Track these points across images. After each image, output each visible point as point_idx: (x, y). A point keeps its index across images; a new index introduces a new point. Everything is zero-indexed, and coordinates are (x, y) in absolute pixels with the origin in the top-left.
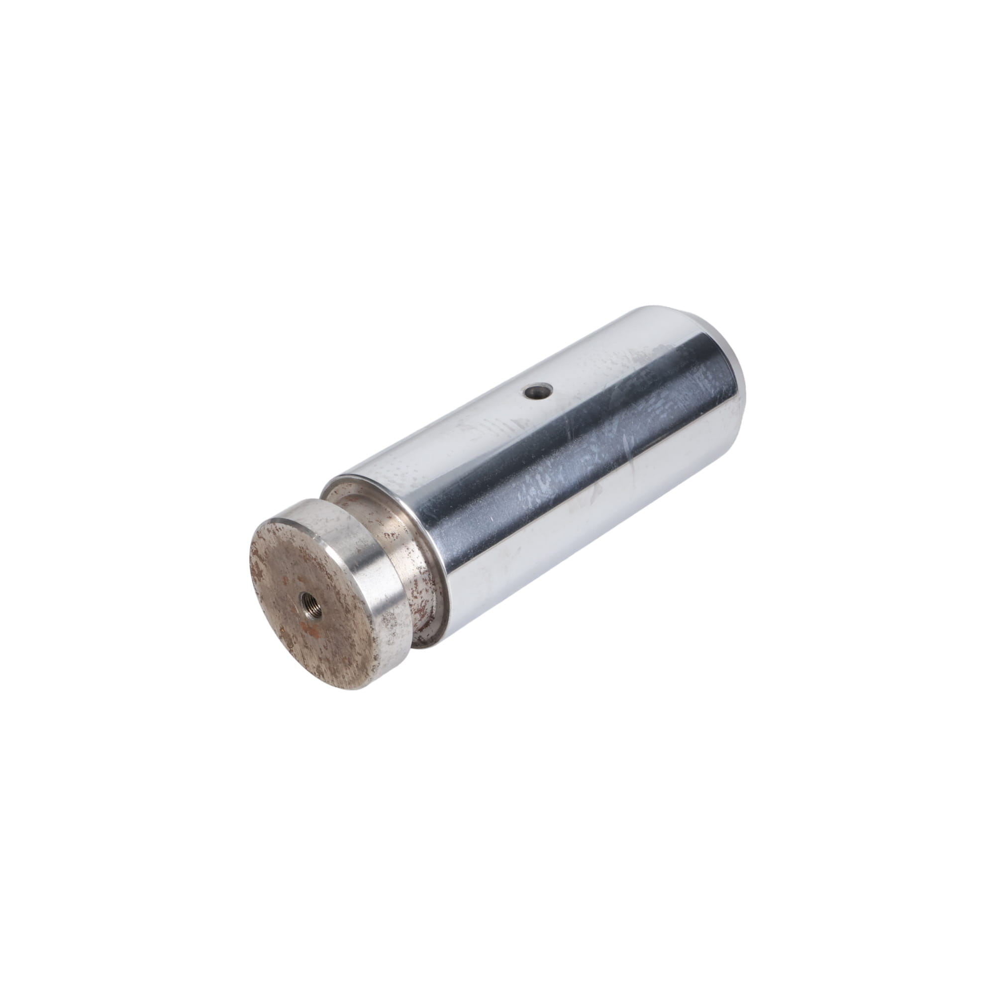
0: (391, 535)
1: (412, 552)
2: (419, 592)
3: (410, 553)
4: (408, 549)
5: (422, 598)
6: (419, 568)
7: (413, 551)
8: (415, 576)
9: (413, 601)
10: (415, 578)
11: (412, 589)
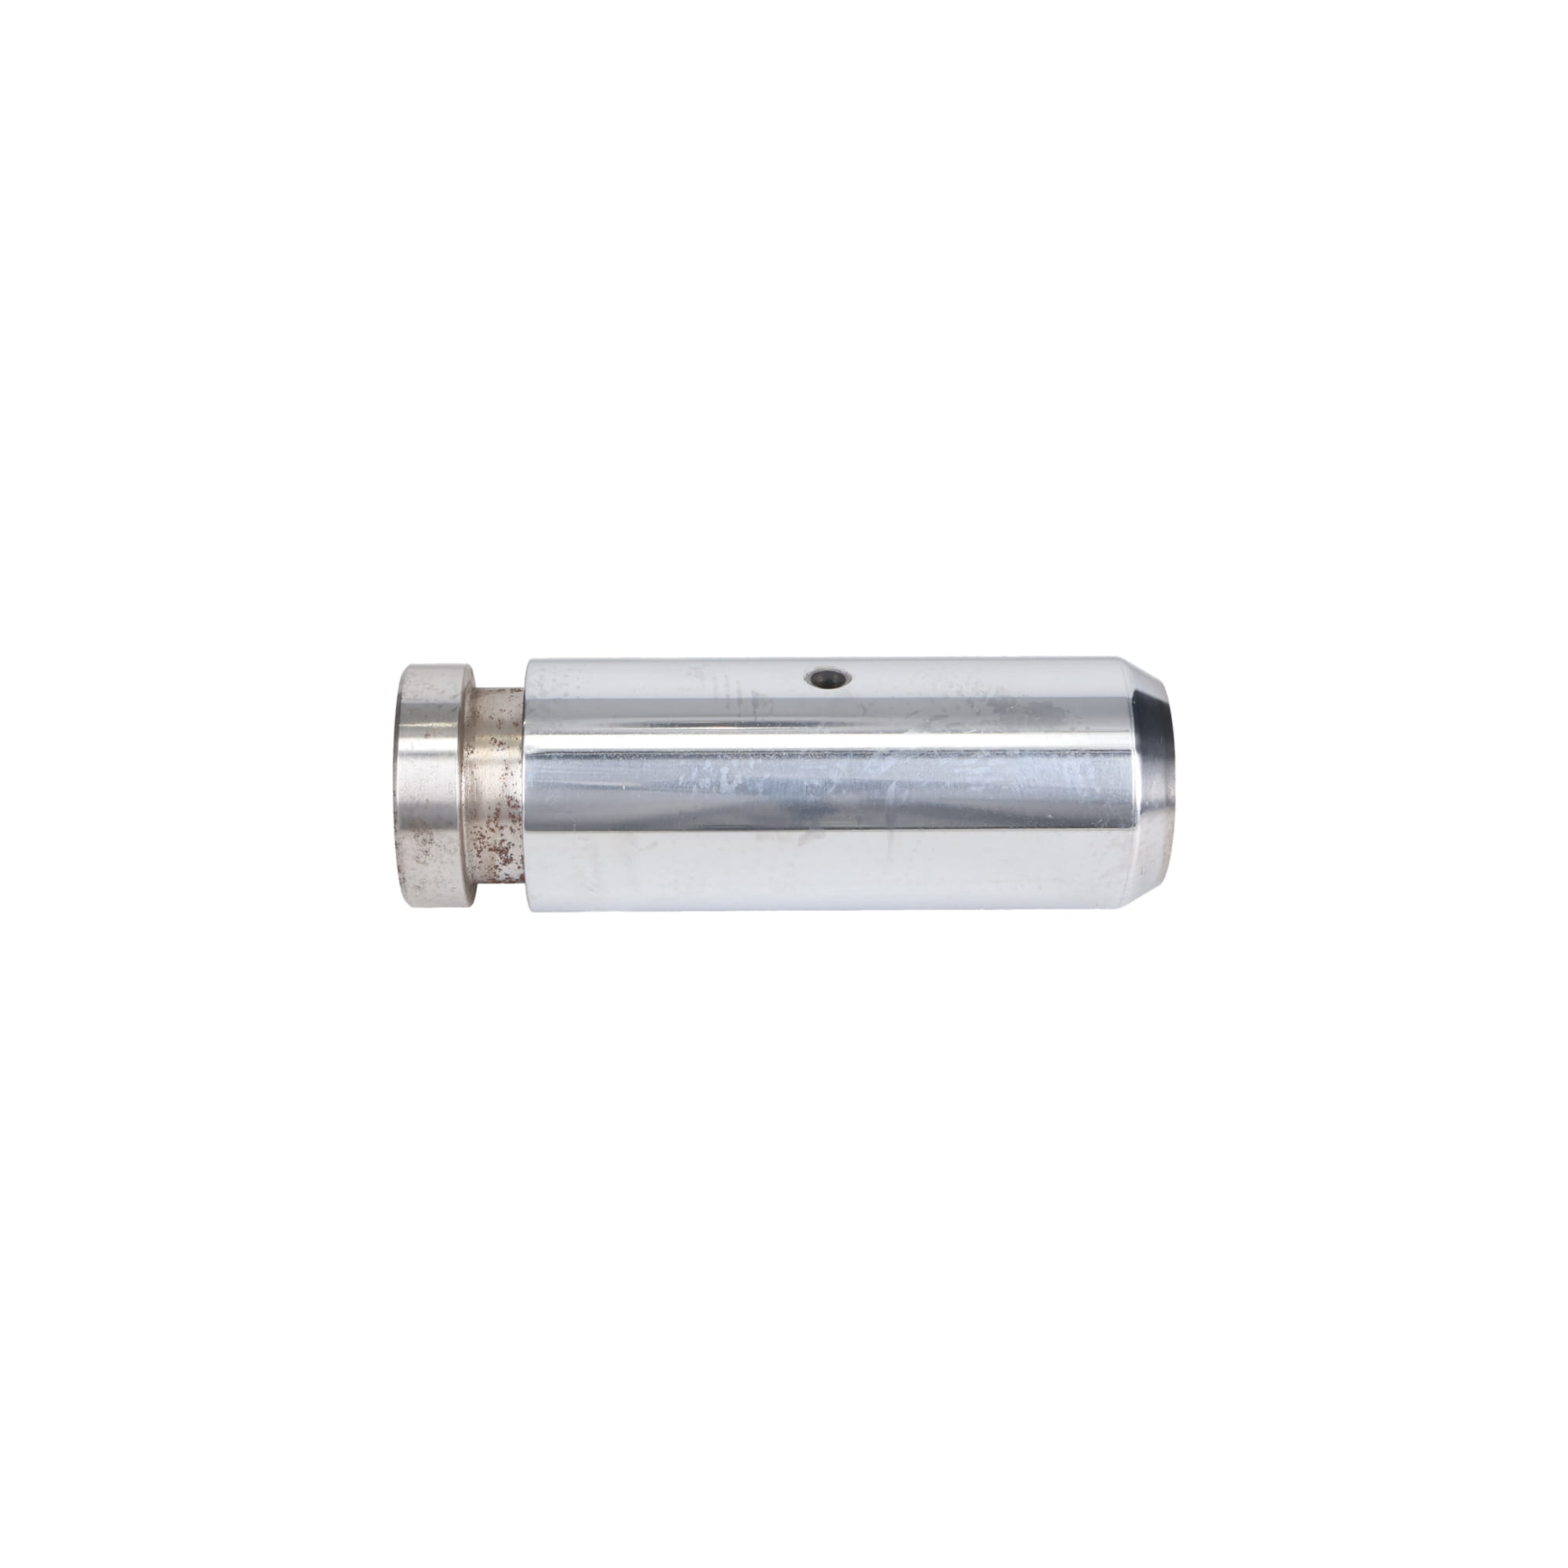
0: (498, 743)
1: (510, 775)
2: (499, 826)
3: (506, 774)
4: (506, 768)
5: (502, 835)
6: (509, 797)
7: (512, 775)
8: (499, 804)
9: (486, 832)
10: (498, 807)
11: (489, 817)
